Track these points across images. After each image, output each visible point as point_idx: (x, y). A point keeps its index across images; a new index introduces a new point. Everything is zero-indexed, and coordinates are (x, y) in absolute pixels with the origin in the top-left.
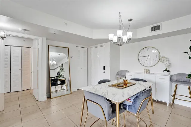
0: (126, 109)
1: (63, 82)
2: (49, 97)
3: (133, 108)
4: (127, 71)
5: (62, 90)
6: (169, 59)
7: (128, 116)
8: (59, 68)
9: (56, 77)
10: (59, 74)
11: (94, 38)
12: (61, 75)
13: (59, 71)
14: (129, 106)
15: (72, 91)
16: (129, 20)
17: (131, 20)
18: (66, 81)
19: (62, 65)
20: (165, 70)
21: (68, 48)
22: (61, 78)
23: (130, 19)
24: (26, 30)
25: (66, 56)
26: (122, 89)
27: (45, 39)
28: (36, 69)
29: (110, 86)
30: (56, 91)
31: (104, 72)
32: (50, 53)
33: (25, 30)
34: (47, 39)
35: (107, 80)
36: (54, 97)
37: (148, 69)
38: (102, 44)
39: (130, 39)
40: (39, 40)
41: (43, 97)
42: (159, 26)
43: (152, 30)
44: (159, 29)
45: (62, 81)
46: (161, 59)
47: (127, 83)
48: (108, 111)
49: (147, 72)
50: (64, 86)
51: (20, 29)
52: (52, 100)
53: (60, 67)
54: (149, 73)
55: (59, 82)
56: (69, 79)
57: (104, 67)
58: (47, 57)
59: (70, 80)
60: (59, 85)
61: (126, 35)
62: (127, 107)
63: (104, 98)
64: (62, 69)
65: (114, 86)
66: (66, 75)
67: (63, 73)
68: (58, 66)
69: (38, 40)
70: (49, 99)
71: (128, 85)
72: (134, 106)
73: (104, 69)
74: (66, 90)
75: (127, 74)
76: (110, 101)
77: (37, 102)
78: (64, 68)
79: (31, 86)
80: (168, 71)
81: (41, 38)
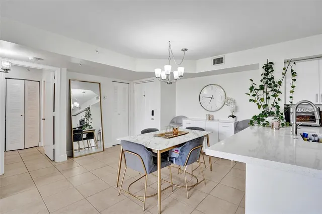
0: (172, 162)
1: (90, 135)
2: (71, 156)
3: (180, 160)
4: (185, 117)
5: (89, 147)
6: (236, 102)
7: (179, 174)
8: (84, 114)
9: (79, 127)
10: (82, 123)
11: (137, 71)
12: (87, 125)
13: (83, 117)
14: (176, 159)
15: (105, 148)
16: (182, 50)
17: (186, 50)
18: (96, 133)
19: (89, 108)
20: (230, 116)
21: (100, 84)
22: (87, 129)
23: (184, 48)
24: (39, 59)
25: (94, 94)
26: (169, 138)
27: (65, 70)
28: (52, 114)
29: (155, 136)
30: (80, 149)
31: (153, 119)
32: (72, 90)
33: (37, 58)
34: (68, 70)
35: (153, 129)
36: (77, 156)
37: (211, 114)
38: (149, 79)
39: (181, 76)
40: (56, 72)
41: (62, 156)
42: (223, 58)
43: (214, 64)
44: (222, 62)
45: (88, 133)
46: (227, 101)
47: (178, 133)
48: (149, 163)
49: (210, 118)
50: (92, 141)
51: (31, 58)
52: (75, 159)
53: (86, 111)
54: (213, 120)
55: (84, 136)
56: (100, 130)
57: (153, 111)
58: (68, 96)
59: (101, 133)
60: (84, 139)
61: (177, 70)
62: (174, 159)
63: (144, 146)
64: (89, 115)
65: (161, 135)
66: (94, 124)
67: (89, 122)
68: (81, 110)
69: (54, 72)
70: (71, 159)
71: (179, 134)
72: (181, 158)
73: (153, 115)
74: (96, 148)
75: (184, 122)
76: (150, 150)
77: (52, 163)
78: (91, 112)
79: (40, 141)
80: (233, 117)
81: (59, 69)
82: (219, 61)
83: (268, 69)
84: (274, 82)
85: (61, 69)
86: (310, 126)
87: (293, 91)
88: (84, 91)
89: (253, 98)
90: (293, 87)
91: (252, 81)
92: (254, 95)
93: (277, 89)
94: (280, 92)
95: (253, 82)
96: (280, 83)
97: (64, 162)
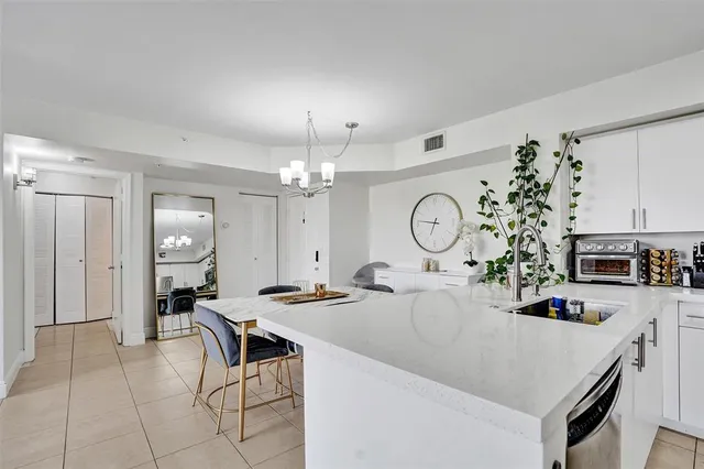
2: (153, 337)
11: (272, 172)
17: (353, 125)
20: (467, 263)
21: (212, 199)
24: (85, 159)
27: (139, 176)
31: (317, 269)
33: (80, 158)
34: (145, 176)
40: (124, 181)
41: (135, 335)
42: (442, 136)
43: (427, 149)
44: (441, 145)
46: (461, 230)
47: (324, 294)
49: (430, 267)
51: (70, 158)
52: (160, 343)
54: (437, 270)
57: (317, 254)
70: (151, 343)
73: (317, 260)
81: (129, 175)
82: (434, 143)
83: (527, 155)
84: (537, 185)
85: (132, 176)
86: (619, 283)
87: (576, 205)
88: (203, 214)
89: (489, 222)
90: (576, 194)
91: (485, 183)
92: (490, 216)
93: (542, 199)
94: (548, 208)
95: (489, 187)
96: (548, 186)
97: (140, 347)
